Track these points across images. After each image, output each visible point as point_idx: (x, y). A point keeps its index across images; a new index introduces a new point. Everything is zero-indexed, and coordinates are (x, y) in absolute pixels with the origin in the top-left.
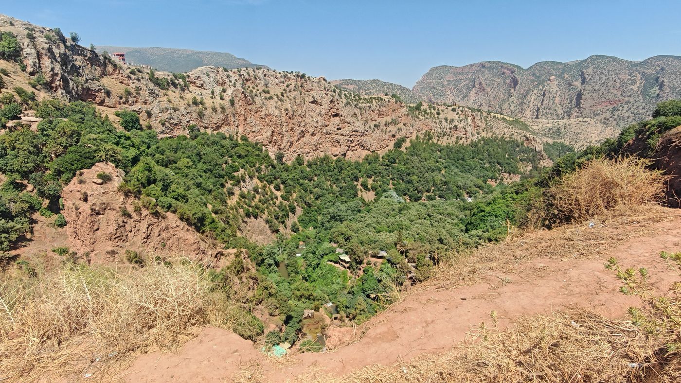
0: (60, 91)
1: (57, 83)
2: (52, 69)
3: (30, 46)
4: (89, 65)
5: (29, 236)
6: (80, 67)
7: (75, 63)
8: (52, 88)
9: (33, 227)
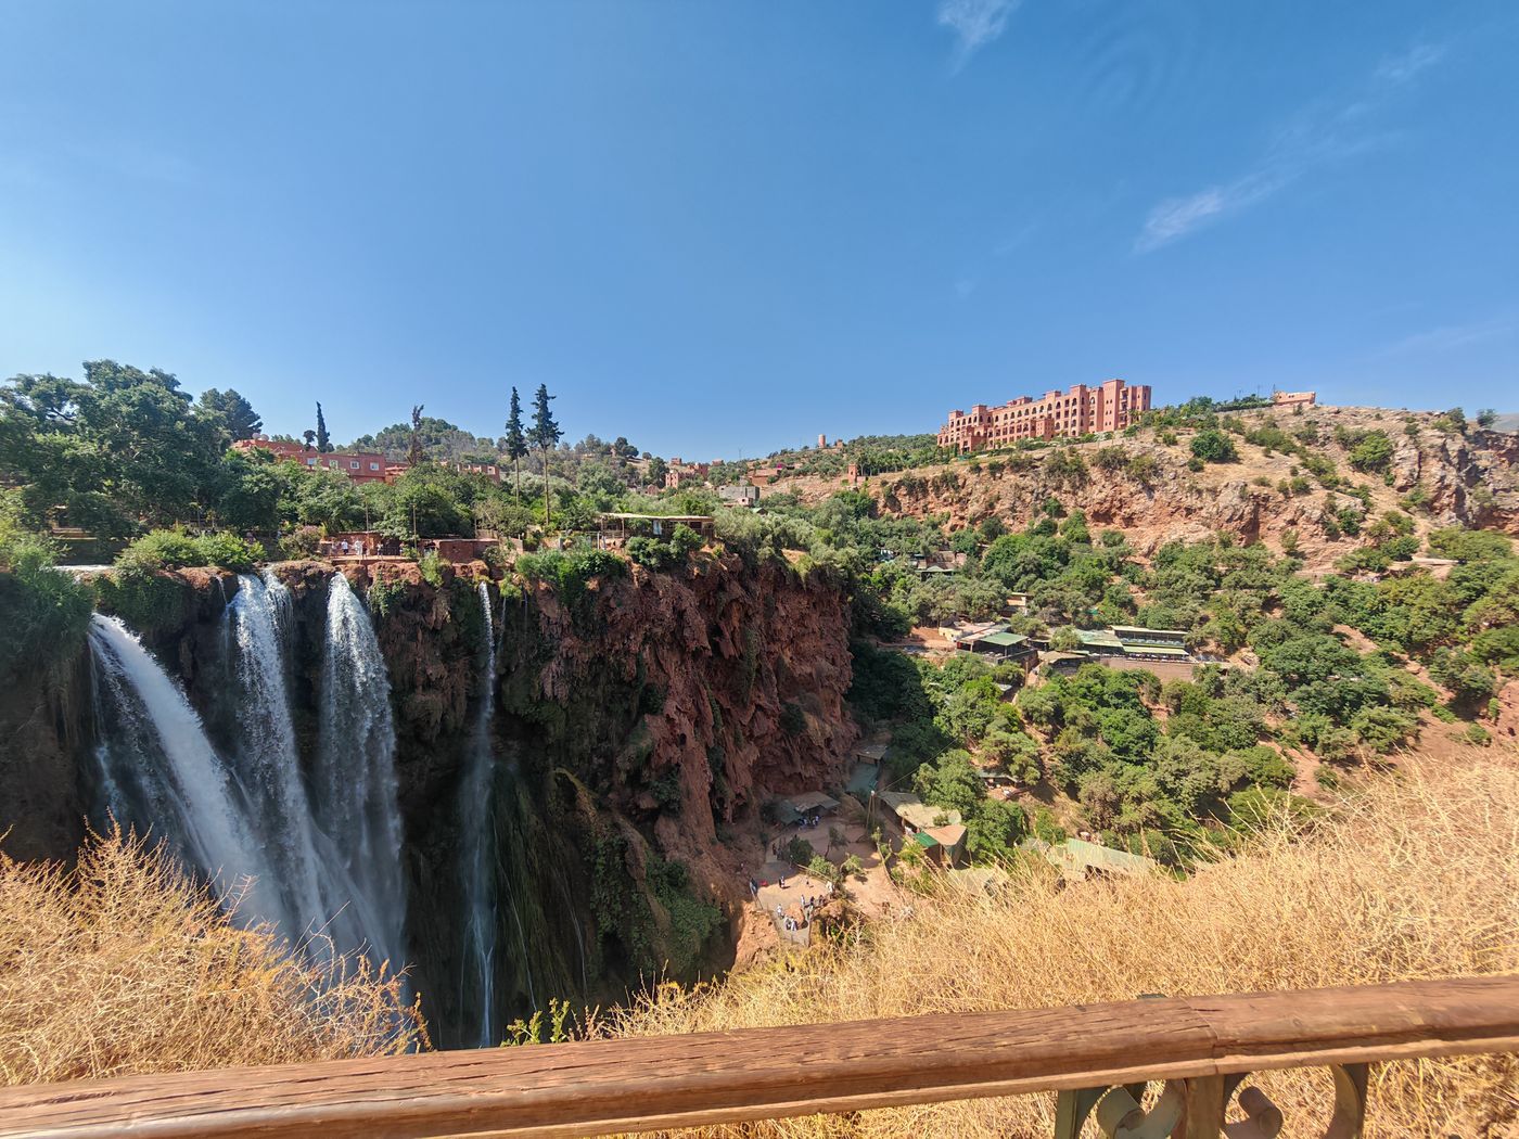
0: (1447, 514)
1: (1445, 501)
2: (1442, 478)
3: (1409, 447)
4: (1506, 464)
5: (1411, 741)
6: (1486, 469)
7: (1478, 463)
8: (1432, 509)
9: (1419, 731)
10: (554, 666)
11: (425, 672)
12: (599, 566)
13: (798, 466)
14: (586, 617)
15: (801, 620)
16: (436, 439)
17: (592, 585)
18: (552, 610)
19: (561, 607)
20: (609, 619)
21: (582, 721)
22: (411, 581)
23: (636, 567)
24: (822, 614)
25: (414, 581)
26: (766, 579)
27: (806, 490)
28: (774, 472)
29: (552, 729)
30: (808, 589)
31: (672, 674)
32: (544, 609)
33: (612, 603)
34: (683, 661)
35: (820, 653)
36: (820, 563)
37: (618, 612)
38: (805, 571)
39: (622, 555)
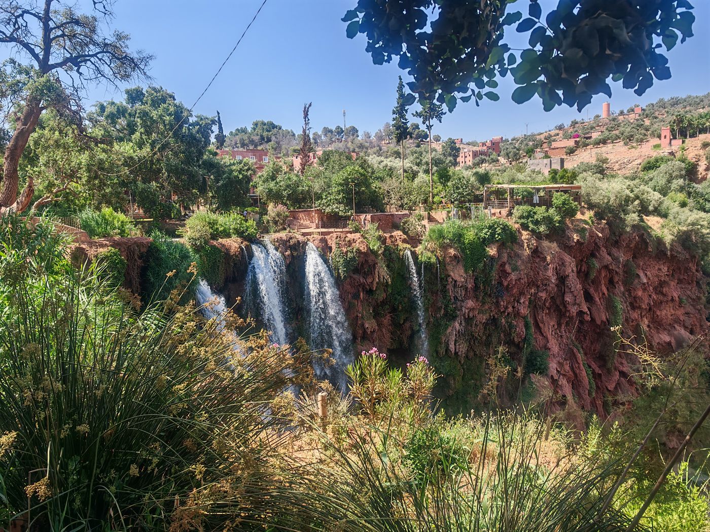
10: (457, 325)
11: (363, 325)
12: (499, 234)
13: (595, 135)
14: (487, 282)
15: (660, 287)
16: (267, 138)
17: (492, 251)
18: (458, 274)
19: (466, 272)
20: (505, 284)
21: (475, 376)
22: (361, 249)
23: (525, 235)
24: (680, 281)
25: (363, 248)
26: (628, 246)
27: (612, 158)
28: (571, 143)
29: (452, 382)
30: (672, 255)
31: (550, 337)
32: (452, 274)
33: (508, 268)
34: (559, 325)
35: (677, 321)
36: (685, 228)
37: (513, 276)
38: (671, 237)
39: (513, 224)
